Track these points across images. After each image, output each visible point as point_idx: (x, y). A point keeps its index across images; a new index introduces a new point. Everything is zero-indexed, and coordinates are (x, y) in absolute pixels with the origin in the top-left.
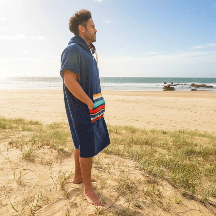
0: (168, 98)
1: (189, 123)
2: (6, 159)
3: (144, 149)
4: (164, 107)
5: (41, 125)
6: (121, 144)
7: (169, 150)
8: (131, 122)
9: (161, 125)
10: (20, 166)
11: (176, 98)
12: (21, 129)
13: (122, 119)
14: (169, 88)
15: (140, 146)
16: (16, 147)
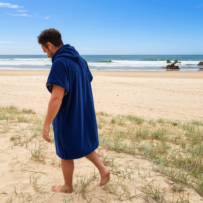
0: (172, 79)
1: (199, 110)
2: (14, 159)
3: (155, 145)
4: (168, 91)
5: (34, 113)
6: (127, 138)
7: (183, 146)
8: (132, 109)
9: (167, 113)
10: (31, 167)
11: (183, 80)
12: (16, 120)
13: (121, 105)
14: (173, 67)
15: (149, 141)
16: (20, 144)
